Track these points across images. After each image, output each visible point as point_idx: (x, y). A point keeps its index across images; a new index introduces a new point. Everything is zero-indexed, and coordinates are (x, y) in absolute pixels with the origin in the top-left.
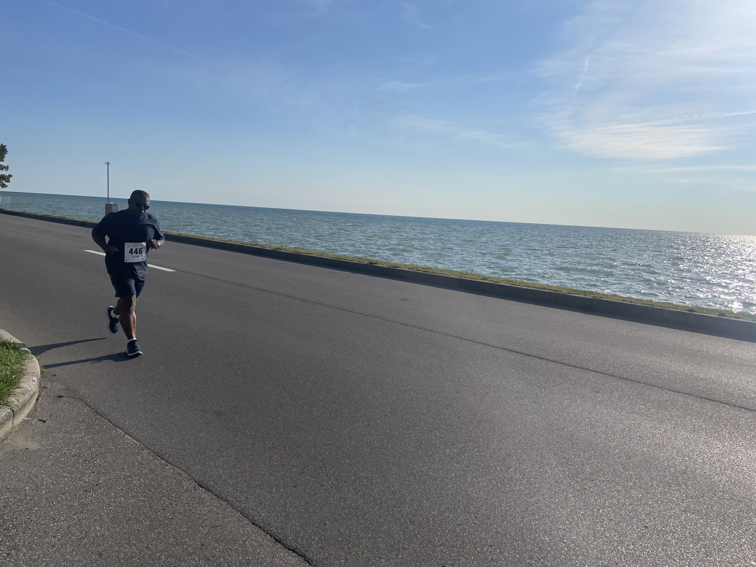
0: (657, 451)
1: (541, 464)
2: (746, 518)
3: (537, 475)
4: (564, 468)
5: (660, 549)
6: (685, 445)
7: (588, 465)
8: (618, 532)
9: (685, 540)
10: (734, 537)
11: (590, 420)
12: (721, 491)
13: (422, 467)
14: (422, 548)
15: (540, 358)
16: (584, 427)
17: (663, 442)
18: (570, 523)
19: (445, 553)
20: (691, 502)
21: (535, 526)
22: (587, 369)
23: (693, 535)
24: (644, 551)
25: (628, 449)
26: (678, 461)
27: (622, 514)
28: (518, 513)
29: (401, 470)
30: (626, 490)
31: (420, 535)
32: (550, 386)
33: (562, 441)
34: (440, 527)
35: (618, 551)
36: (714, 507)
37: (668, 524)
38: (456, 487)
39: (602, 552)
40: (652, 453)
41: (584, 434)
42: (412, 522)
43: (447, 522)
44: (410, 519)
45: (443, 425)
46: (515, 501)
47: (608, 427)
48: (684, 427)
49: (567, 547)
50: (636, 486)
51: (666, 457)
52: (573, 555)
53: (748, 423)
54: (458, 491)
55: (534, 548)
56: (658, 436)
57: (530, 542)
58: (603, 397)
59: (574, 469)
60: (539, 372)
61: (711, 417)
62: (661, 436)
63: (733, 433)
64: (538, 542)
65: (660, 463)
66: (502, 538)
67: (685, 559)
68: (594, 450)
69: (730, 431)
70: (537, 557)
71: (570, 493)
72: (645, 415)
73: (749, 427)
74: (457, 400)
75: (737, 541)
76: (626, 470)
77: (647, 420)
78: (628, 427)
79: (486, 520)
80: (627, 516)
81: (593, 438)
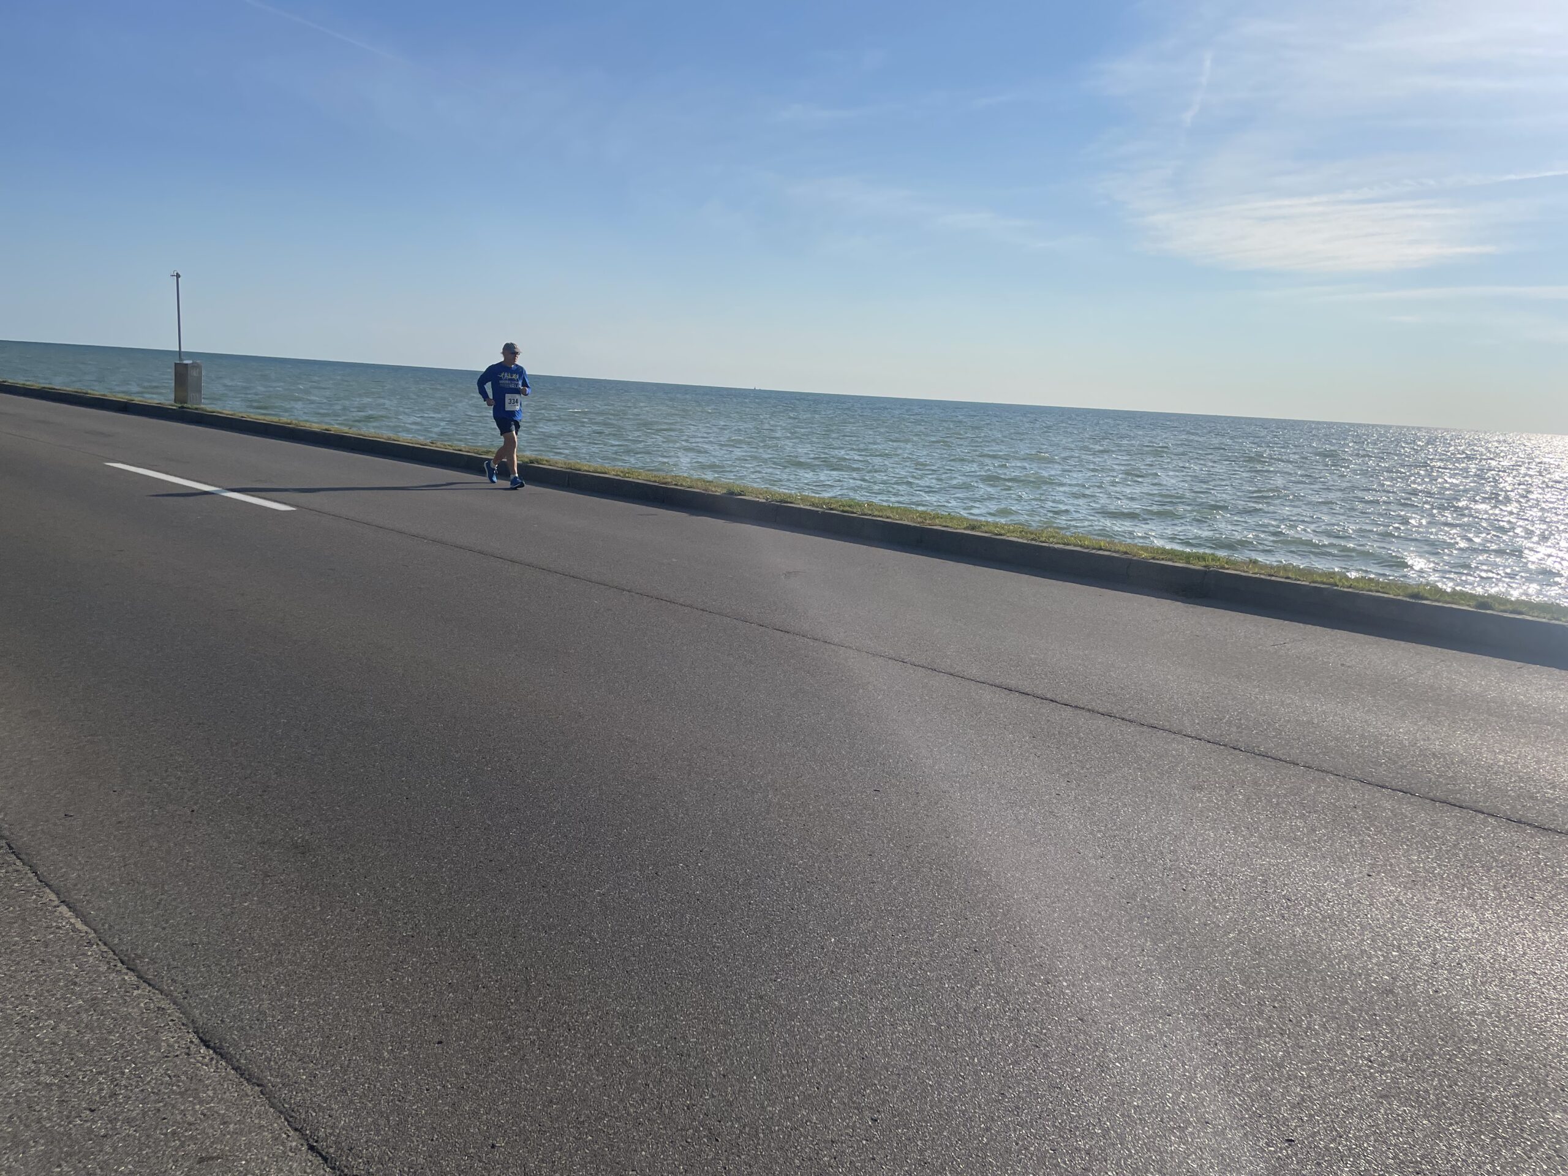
1: (1050, 971)
3: (1038, 1003)
7: (1161, 974)
16: (1161, 875)
17: (1341, 913)
25: (1260, 930)
26: (1375, 960)
33: (1107, 911)
40: (1316, 940)
41: (1158, 894)
45: (831, 872)
47: (1216, 874)
48: (1392, 874)
51: (1346, 949)
56: (1329, 895)
59: (1127, 985)
62: (1338, 895)
63: (1505, 887)
69: (1496, 883)
72: (1304, 844)
74: (873, 810)
77: (1308, 856)
78: (1263, 875)
80: (1246, 1110)
81: (1178, 902)
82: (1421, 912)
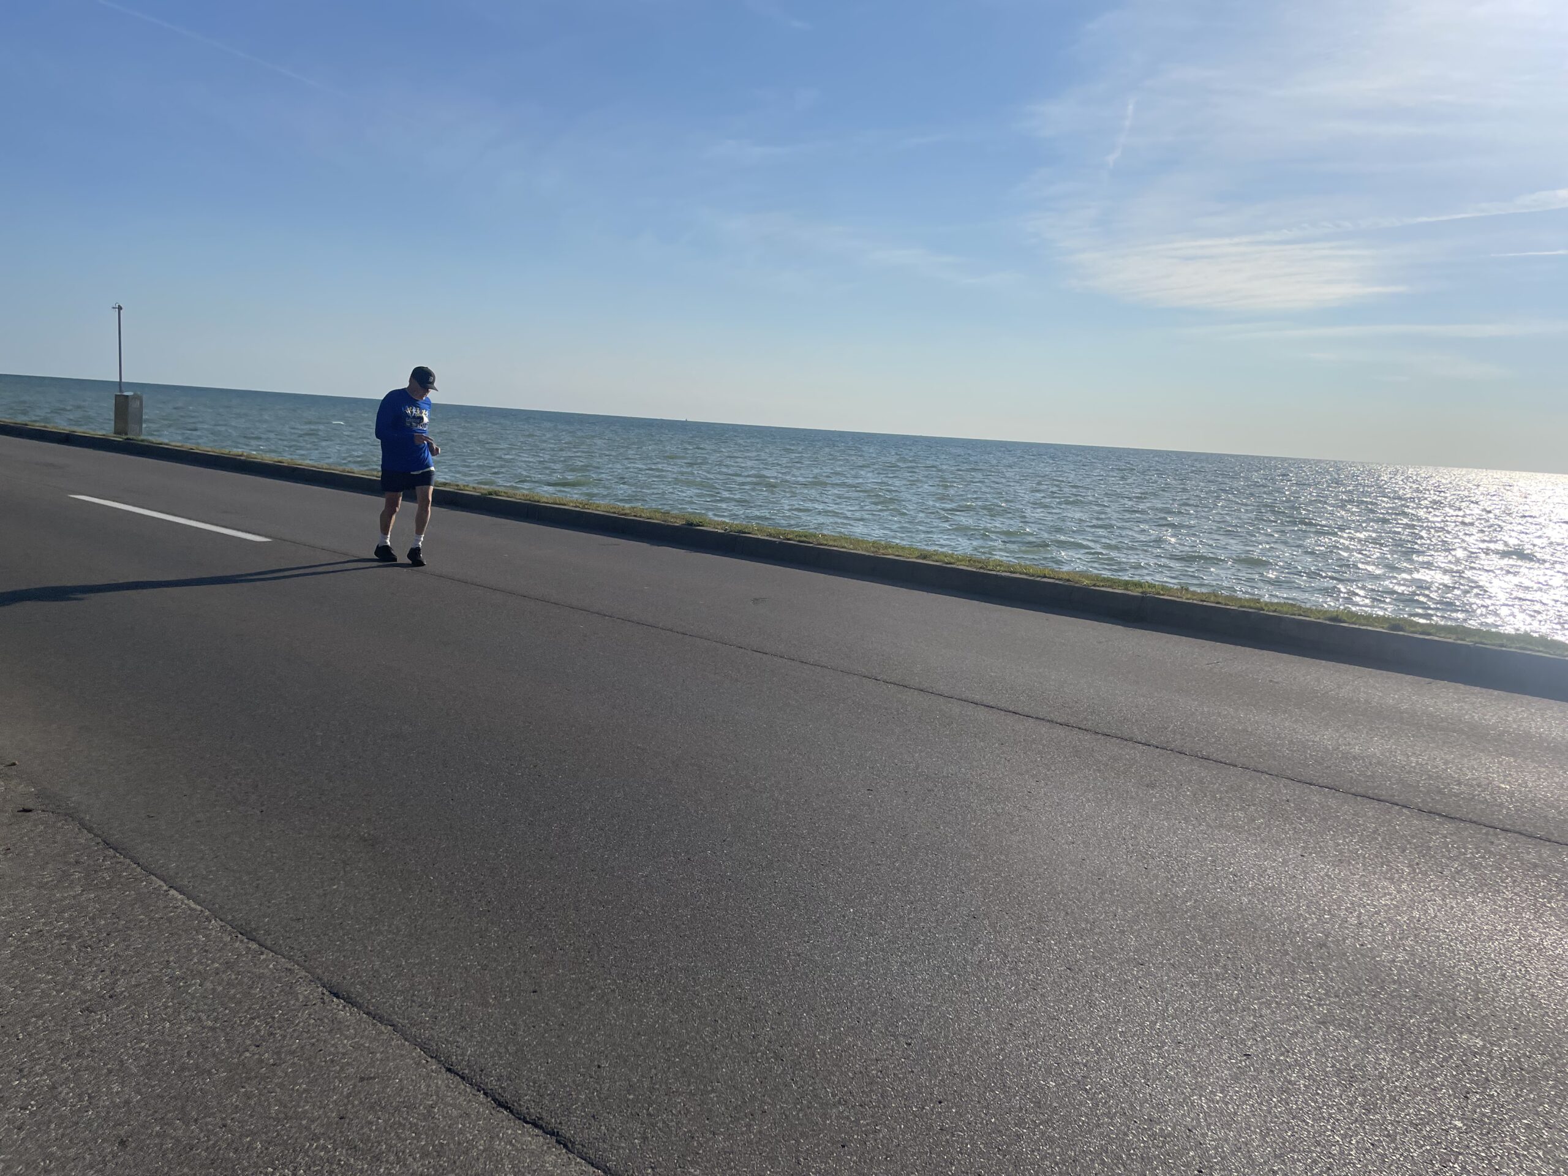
0: (1269, 902)
1: (1039, 932)
2: (1444, 1034)
3: (1032, 956)
4: (1085, 940)
5: (1274, 1100)
6: (1322, 891)
7: (1132, 933)
8: (1193, 1066)
9: (1324, 1079)
10: (1421, 1073)
11: (1136, 843)
12: (1394, 982)
13: (798, 945)
14: (801, 1110)
15: (1037, 718)
16: (1125, 857)
17: (1280, 885)
18: (1098, 1051)
19: (848, 1118)
20: (1334, 1003)
21: (1027, 1060)
22: (1131, 739)
23: (1339, 1069)
24: (1244, 1103)
25: (1212, 900)
26: (1310, 922)
27: (1199, 1031)
28: (994, 1034)
29: (755, 951)
30: (1207, 981)
31: (796, 1083)
32: (1056, 774)
33: (1082, 886)
34: (837, 1065)
35: (1192, 1104)
36: (1380, 1014)
37: (1291, 1048)
38: (868, 983)
39: (1161, 1107)
40: (1260, 907)
41: (1124, 872)
42: (779, 1058)
43: (850, 1056)
44: (775, 1052)
45: (839, 856)
46: (987, 1009)
47: (1172, 856)
48: (1322, 854)
49: (1091, 1099)
50: (1227, 973)
51: (1286, 914)
52: (1103, 1114)
53: (1446, 844)
54: (872, 991)
55: (1025, 1105)
56: (1269, 872)
57: (1017, 1092)
58: (1161, 796)
59: (1105, 943)
60: (1034, 746)
61: (1374, 832)
62: (1276, 872)
63: (1417, 864)
64: (1034, 1091)
65: (1275, 926)
66: (962, 1083)
67: (1324, 1118)
68: (1144, 903)
69: (1410, 860)
70: (1032, 1121)
71: (1097, 991)
72: (1245, 831)
73: (1449, 852)
74: (869, 806)
75: (1426, 1080)
76: (1208, 942)
77: (1249, 841)
78: (1211, 856)
79: (929, 1049)
80: (1211, 1034)
81: (1142, 878)
82: (1347, 884)
